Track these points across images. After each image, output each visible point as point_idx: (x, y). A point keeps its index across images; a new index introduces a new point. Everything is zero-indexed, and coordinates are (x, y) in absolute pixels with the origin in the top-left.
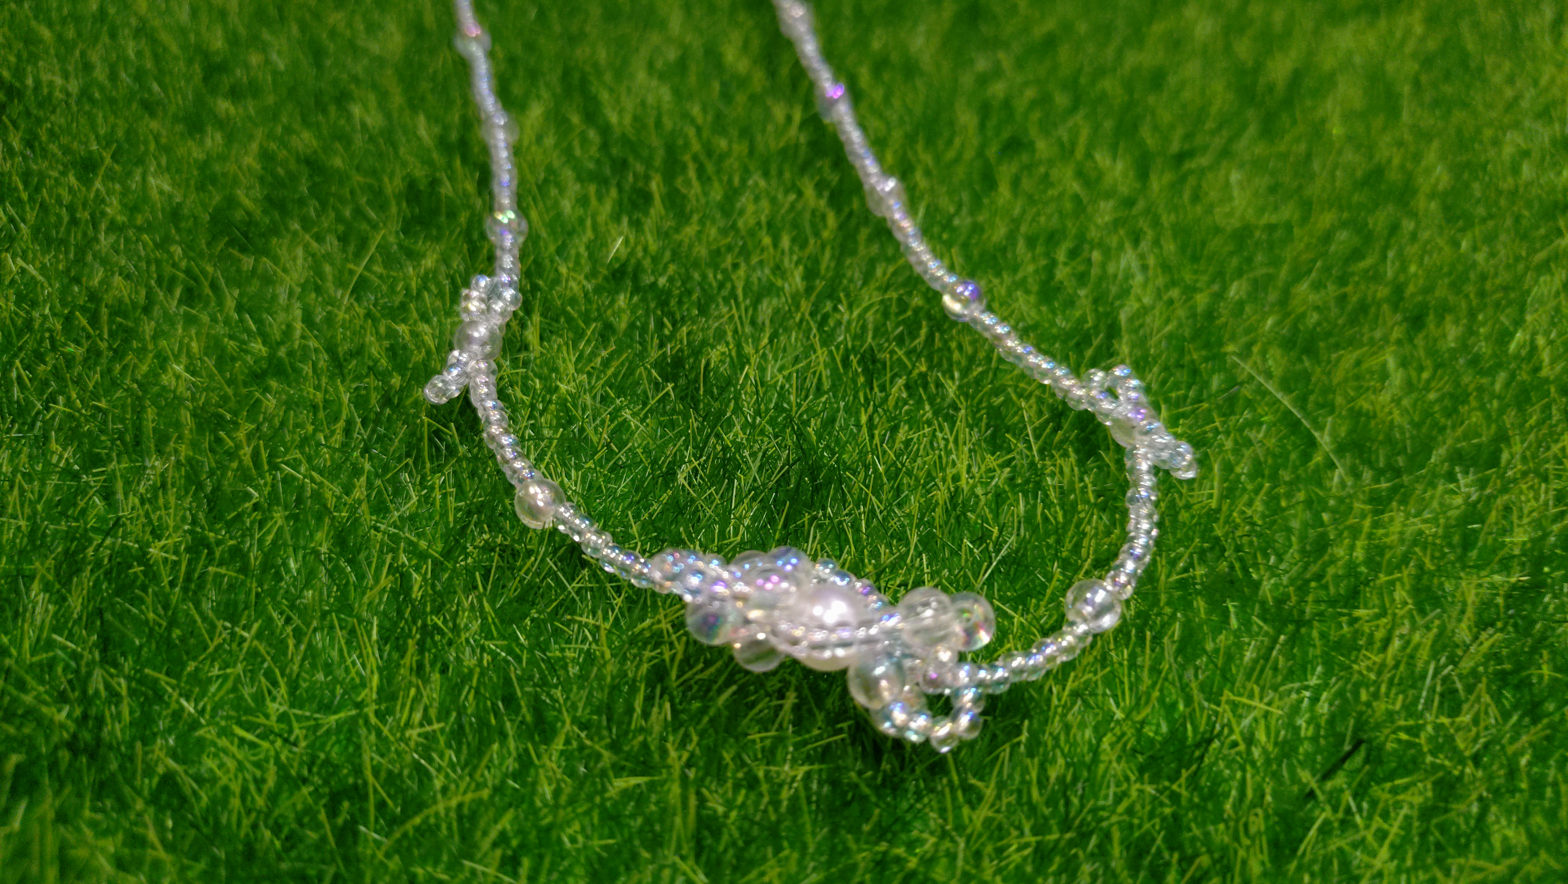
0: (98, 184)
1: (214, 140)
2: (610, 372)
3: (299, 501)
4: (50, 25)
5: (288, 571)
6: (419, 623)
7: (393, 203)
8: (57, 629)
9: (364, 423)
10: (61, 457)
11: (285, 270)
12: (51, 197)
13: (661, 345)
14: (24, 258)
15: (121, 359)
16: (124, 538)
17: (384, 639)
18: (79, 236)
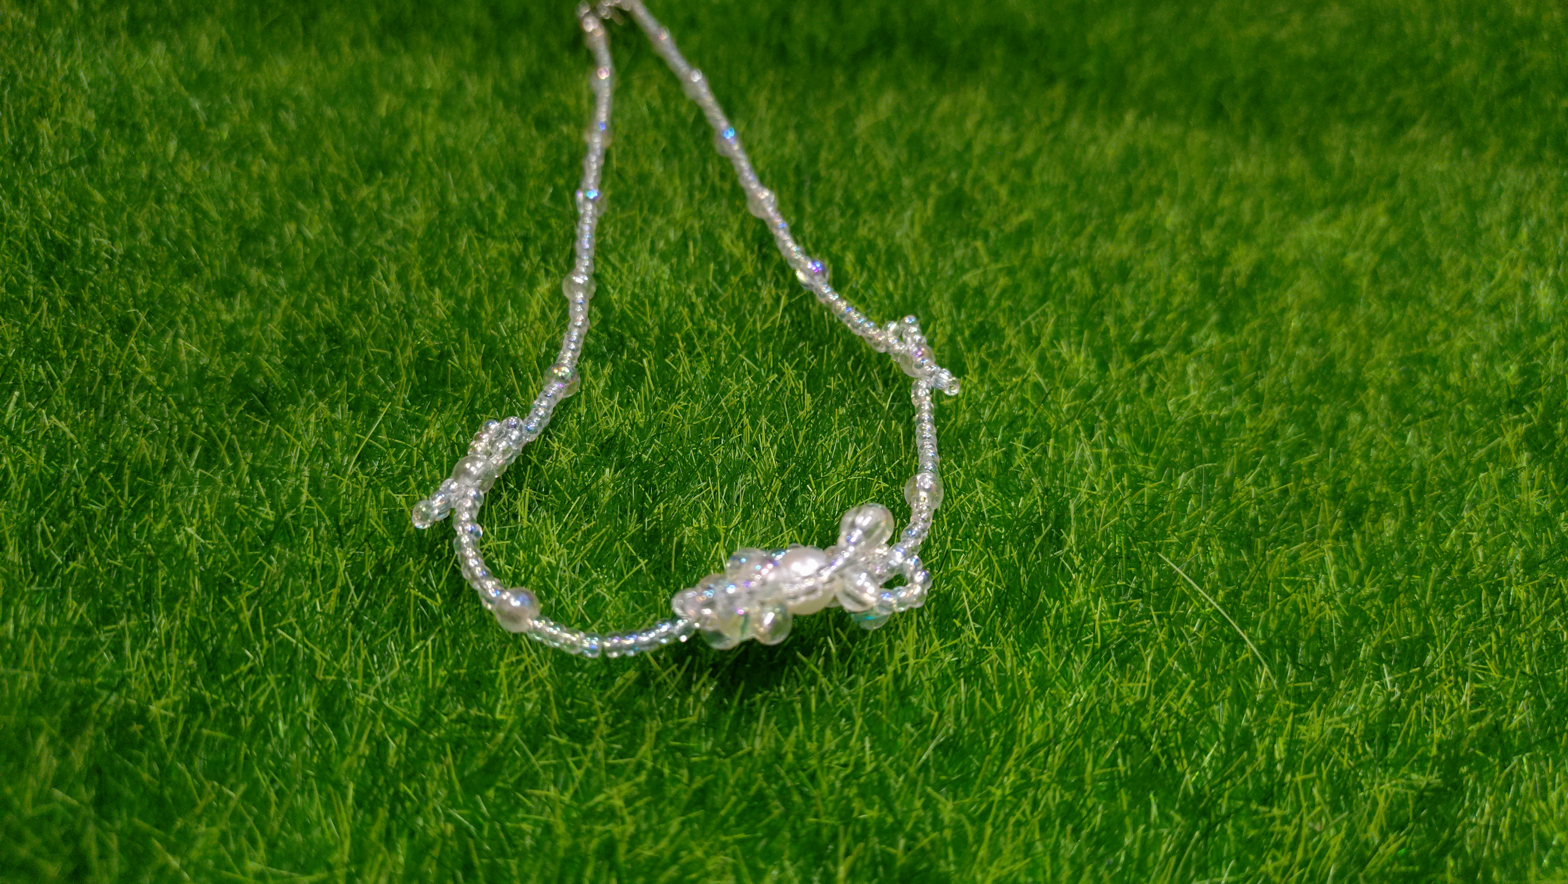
0: (132, 343)
1: (242, 304)
2: (590, 545)
3: (291, 664)
4: (102, 189)
5: (276, 731)
6: (391, 791)
7: (403, 372)
8: (57, 783)
9: (358, 590)
10: (76, 612)
11: (298, 436)
12: (87, 355)
13: (641, 519)
14: (58, 415)
15: (139, 519)
16: (128, 695)
17: (359, 803)
18: (111, 392)
